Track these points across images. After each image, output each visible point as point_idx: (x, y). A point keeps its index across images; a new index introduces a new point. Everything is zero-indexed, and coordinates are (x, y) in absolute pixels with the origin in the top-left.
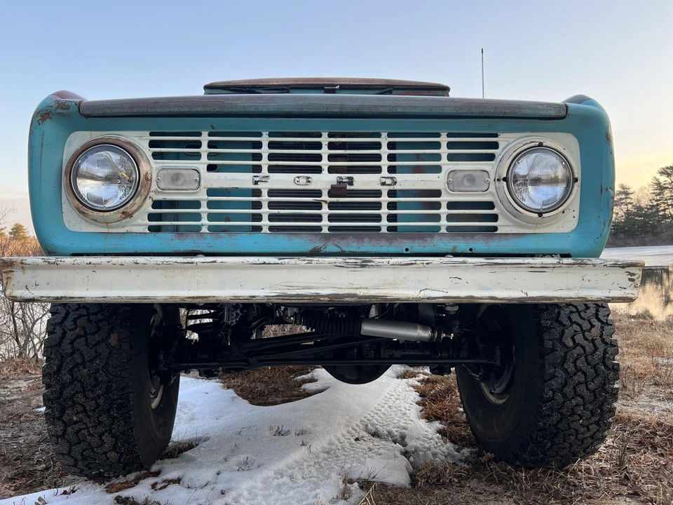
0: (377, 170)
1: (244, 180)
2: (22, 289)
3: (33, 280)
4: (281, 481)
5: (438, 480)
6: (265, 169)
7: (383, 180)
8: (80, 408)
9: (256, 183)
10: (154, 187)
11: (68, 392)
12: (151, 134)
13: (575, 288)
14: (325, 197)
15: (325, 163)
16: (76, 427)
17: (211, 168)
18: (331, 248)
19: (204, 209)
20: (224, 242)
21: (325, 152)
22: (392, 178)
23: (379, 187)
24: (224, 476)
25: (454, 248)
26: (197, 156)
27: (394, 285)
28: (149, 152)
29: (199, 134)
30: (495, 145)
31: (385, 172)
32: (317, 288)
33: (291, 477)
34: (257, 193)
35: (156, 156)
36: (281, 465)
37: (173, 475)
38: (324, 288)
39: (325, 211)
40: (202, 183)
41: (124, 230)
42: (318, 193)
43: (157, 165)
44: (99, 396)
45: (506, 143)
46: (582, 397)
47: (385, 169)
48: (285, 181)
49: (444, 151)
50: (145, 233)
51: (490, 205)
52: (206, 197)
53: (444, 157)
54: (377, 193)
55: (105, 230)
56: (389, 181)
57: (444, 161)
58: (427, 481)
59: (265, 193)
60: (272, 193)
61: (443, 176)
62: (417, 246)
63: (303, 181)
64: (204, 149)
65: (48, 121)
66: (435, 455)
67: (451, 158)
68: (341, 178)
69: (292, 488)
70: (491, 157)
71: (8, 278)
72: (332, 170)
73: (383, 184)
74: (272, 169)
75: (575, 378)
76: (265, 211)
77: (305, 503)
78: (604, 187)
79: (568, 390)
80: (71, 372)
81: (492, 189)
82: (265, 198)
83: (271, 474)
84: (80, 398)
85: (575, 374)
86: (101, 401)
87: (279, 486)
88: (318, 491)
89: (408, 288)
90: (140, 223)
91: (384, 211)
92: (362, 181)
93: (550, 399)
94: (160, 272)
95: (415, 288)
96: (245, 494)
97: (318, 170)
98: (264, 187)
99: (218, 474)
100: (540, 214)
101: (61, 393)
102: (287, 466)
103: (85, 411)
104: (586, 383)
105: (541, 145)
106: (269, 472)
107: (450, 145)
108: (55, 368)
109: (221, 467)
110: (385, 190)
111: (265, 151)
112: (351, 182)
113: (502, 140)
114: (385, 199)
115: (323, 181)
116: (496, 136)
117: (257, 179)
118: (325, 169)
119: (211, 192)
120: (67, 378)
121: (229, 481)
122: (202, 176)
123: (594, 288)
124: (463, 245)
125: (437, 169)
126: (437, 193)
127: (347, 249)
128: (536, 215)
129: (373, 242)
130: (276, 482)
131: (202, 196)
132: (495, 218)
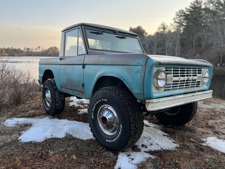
2: (151, 108)
3: (154, 106)
6: (180, 76)
14: (186, 82)
15: (186, 74)
18: (186, 92)
19: (172, 85)
31: (192, 76)
50: (163, 92)
51: (199, 82)
57: (197, 74)
61: (197, 77)
63: (184, 78)
64: (172, 72)
65: (154, 66)
70: (201, 73)
71: (147, 106)
76: (179, 85)
82: (179, 82)
91: (191, 84)
92: (190, 78)
105: (207, 71)
107: (198, 71)
111: (179, 72)
113: (202, 70)
114: (191, 81)
115: (186, 78)
117: (179, 79)
121: (153, 142)
131: (172, 82)
132: (200, 84)
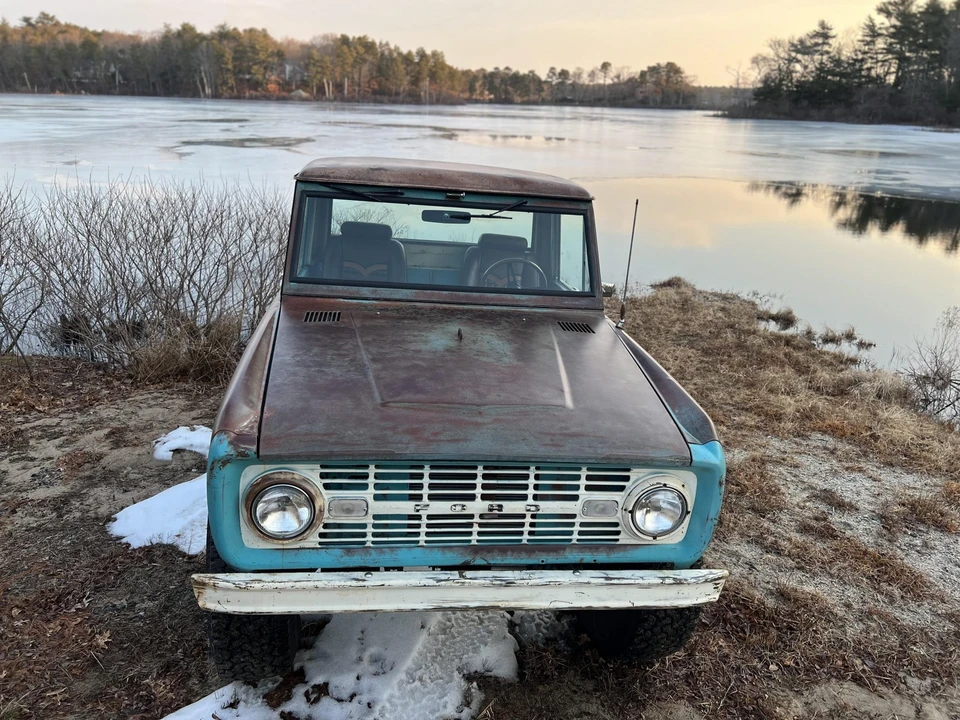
0: (524, 498)
1: (408, 507)
2: (214, 602)
3: (225, 598)
4: (413, 685)
5: (543, 671)
6: (425, 498)
7: (529, 508)
8: (247, 653)
9: (418, 511)
10: (326, 514)
11: (235, 644)
12: (322, 467)
13: (671, 599)
14: (477, 519)
15: (479, 491)
16: (242, 665)
17: (377, 498)
18: (479, 561)
19: (370, 530)
20: (387, 558)
21: (479, 481)
22: (536, 506)
23: (525, 512)
24: (365, 682)
25: (582, 559)
26: (365, 487)
27: (530, 599)
28: (319, 483)
29: (367, 467)
30: (627, 479)
31: (530, 501)
32: (467, 601)
33: (421, 679)
34: (419, 517)
35: (327, 487)
36: (409, 663)
37: (319, 680)
38: (472, 601)
39: (476, 529)
40: (369, 511)
41: (297, 546)
42: (471, 516)
43: (328, 495)
44: (263, 645)
45: (636, 478)
46: (666, 633)
47: (530, 497)
48: (443, 507)
49: (583, 482)
50: (317, 548)
51: (616, 525)
52: (372, 521)
53: (582, 487)
54: (523, 516)
55: (281, 547)
56: (533, 508)
57: (582, 492)
58: (532, 673)
59: (424, 518)
60: (430, 517)
61: (579, 503)
62: (551, 559)
63: (459, 508)
64: (371, 481)
65: (228, 465)
66: (538, 625)
67: (588, 488)
68: (492, 506)
69: (424, 695)
70: (621, 489)
72: (484, 497)
73: (529, 510)
74: (432, 497)
75: (664, 622)
76: (423, 529)
77: (437, 714)
78: (710, 518)
79: (657, 629)
80: (238, 629)
81: (619, 515)
82: (425, 521)
83: (403, 676)
84: (247, 647)
85: (664, 618)
86: (266, 647)
87: (412, 692)
88: (446, 699)
89: (542, 600)
90: (313, 540)
91: (527, 528)
92: (510, 507)
93: (641, 635)
94: (336, 592)
95: (547, 601)
96: (388, 705)
97: (472, 498)
98: (424, 513)
99: (358, 678)
100: (655, 538)
101: (230, 644)
102: (415, 663)
103: (251, 654)
104: (672, 624)
105: (665, 485)
106: (401, 675)
107: (589, 478)
108: (224, 626)
109: (359, 669)
110: (529, 514)
111: (426, 481)
112: (501, 506)
113: (634, 474)
114: (528, 520)
115: (478, 507)
116: (629, 470)
117: (418, 508)
118: (479, 496)
119: (376, 517)
120: (235, 633)
121: (370, 691)
122: (370, 506)
123: (686, 598)
124: (588, 558)
125: (575, 498)
126: (573, 516)
127: (492, 562)
128: (651, 538)
129: (515, 554)
130: (409, 687)
131: (370, 521)
132: (618, 533)
